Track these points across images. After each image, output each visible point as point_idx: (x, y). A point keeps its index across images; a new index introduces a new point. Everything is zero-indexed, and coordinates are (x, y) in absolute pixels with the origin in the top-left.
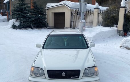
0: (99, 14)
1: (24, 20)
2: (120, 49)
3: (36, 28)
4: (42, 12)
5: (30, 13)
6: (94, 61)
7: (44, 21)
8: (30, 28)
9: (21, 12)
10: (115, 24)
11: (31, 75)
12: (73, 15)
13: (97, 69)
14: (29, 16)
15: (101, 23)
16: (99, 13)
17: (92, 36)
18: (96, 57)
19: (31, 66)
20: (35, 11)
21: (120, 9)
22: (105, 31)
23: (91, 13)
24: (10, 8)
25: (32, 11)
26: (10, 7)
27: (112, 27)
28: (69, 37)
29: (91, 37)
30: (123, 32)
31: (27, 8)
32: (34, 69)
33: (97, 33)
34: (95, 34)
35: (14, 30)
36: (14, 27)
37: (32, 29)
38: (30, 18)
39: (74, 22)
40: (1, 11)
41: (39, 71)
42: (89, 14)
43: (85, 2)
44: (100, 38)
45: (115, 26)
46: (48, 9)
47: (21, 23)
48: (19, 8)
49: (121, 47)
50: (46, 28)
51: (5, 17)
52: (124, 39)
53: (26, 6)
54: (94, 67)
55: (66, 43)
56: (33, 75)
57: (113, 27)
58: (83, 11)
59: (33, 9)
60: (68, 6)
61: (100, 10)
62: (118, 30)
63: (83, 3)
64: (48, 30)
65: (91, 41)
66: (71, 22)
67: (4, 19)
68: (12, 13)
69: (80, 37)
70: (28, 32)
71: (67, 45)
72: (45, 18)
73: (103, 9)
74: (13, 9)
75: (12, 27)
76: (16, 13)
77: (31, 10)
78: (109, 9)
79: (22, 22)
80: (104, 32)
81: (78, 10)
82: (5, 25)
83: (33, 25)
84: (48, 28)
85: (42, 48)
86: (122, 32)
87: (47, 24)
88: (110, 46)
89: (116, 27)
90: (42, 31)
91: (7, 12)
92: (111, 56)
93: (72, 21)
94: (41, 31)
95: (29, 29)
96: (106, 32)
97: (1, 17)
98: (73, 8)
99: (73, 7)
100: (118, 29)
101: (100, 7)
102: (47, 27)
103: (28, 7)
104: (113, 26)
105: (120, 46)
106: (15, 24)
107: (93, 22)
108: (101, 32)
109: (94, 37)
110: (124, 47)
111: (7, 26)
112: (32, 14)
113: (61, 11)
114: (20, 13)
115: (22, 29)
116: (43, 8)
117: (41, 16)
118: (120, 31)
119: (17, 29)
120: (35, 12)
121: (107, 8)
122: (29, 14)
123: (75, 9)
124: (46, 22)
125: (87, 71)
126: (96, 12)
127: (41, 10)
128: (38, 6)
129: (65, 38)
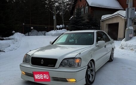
4: (96, 24)
43: (133, 7)
59: (88, 22)
60: (122, 15)
63: (130, 9)
113: (115, 21)
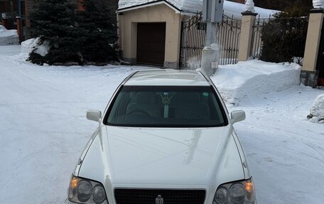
0: (256, 29)
1: (60, 41)
2: (309, 122)
3: (91, 63)
4: (108, 21)
5: (76, 24)
6: (243, 164)
7: (111, 45)
8: (77, 63)
9: (53, 21)
10: (296, 56)
11: (70, 200)
12: (187, 29)
13: (251, 186)
14: (74, 32)
15: (258, 51)
16: (253, 27)
17: (236, 87)
18: (245, 145)
19: (70, 176)
20: (88, 17)
21: (311, 15)
22: (269, 73)
23: (234, 25)
24: (26, 9)
25: (82, 17)
26: (24, 7)
27: (287, 64)
28: (174, 93)
29: (233, 91)
30: (317, 77)
31: (68, 10)
32: (79, 184)
33: (249, 80)
34: (243, 82)
35: (36, 67)
36: (35, 58)
37: (81, 64)
38: (75, 36)
39: (188, 48)
40: (4, 15)
41: (93, 189)
42: (229, 28)
44: (255, 91)
45: (295, 59)
46: (121, 14)
47: (52, 48)
48: (47, 10)
49: (310, 117)
50: (118, 63)
51: (14, 32)
52: (320, 96)
53: (66, 4)
54: (243, 182)
55: (166, 109)
56: (76, 199)
57: (290, 63)
58: (212, 21)
59: (83, 14)
60: (175, 5)
61: (257, 17)
62: (302, 71)
63: (214, 0)
64: (123, 67)
65: (232, 100)
66: (181, 47)
67: (9, 38)
68: (31, 21)
69: (206, 94)
70: (72, 72)
71: (169, 115)
72: (114, 37)
73: (266, 14)
74: (33, 10)
75: (30, 59)
76: (39, 21)
77: (78, 15)
78: (281, 15)
79: (56, 46)
80: (265, 76)
81: (199, 15)
82: (13, 53)
83: (83, 54)
84: (122, 64)
85: (102, 123)
86: (312, 76)
87: (121, 51)
88: (282, 115)
89: (299, 63)
90: (107, 70)
91: (18, 20)
92: (285, 142)
93: (185, 45)
94: (104, 70)
95: (73, 65)
96: (272, 76)
97: (2, 32)
98: (188, 12)
99: (187, 9)
100: (304, 69)
101: (257, 10)
102: (119, 61)
103: (70, 7)
104: (291, 61)
105: (309, 113)
106: (37, 52)
107: (237, 50)
108: (258, 76)
109: (240, 90)
110: (320, 118)
111: (17, 57)
112: (82, 27)
114: (50, 21)
115: (56, 65)
116: (108, 11)
117: (105, 31)
118: (308, 73)
119: (42, 65)
120: (89, 22)
121: (275, 11)
122: (74, 26)
123: (191, 15)
124: (118, 48)
125: (225, 192)
126: (248, 22)
127: (103, 16)
128: (96, 5)
129: (164, 96)
